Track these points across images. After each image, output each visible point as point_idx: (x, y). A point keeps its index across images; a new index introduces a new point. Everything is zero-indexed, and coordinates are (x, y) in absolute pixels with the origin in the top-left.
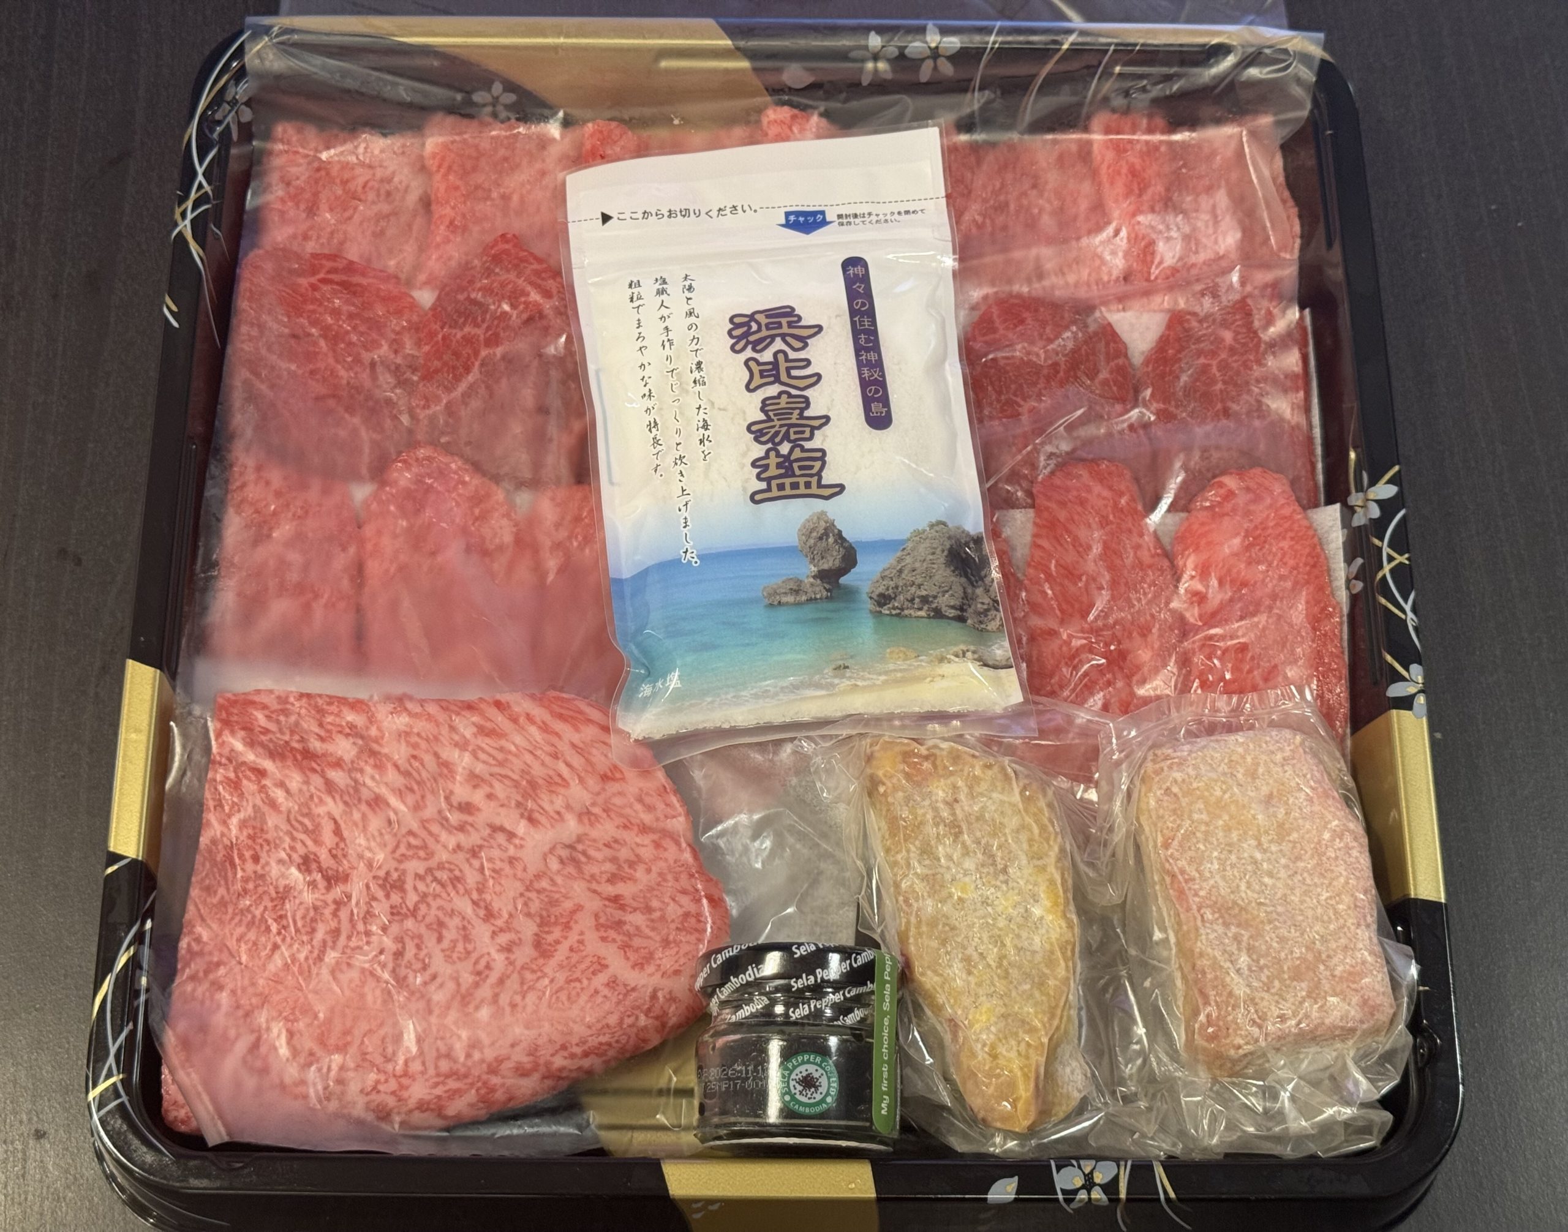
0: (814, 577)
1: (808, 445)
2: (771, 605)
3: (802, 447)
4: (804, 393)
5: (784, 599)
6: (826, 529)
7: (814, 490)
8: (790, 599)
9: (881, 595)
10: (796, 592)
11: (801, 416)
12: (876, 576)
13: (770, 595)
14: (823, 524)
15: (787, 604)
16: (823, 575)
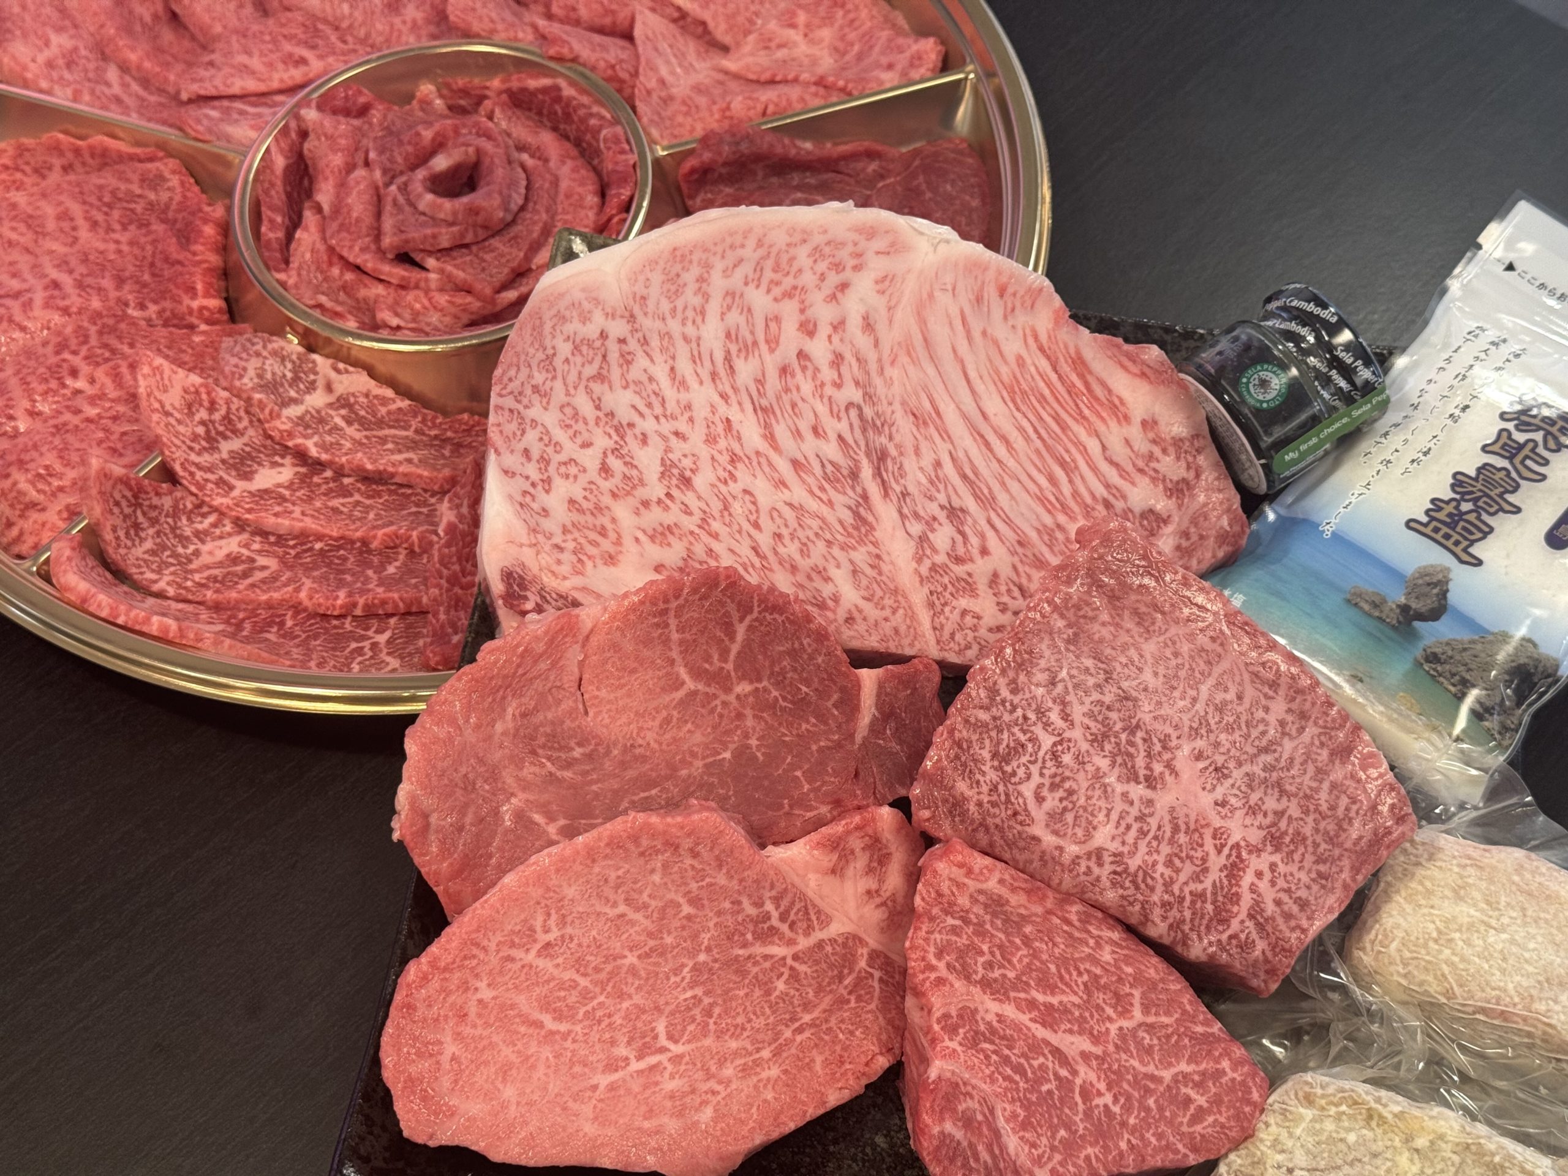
0: (1398, 606)
1: (1485, 517)
2: (1349, 601)
3: (1480, 515)
4: (1521, 482)
5: (1363, 604)
6: (1439, 581)
7: (1458, 550)
8: (1366, 607)
9: (1435, 655)
10: (1375, 605)
11: (1501, 495)
12: (1445, 640)
13: (1355, 594)
14: (1440, 576)
15: (1361, 608)
16: (1405, 609)
